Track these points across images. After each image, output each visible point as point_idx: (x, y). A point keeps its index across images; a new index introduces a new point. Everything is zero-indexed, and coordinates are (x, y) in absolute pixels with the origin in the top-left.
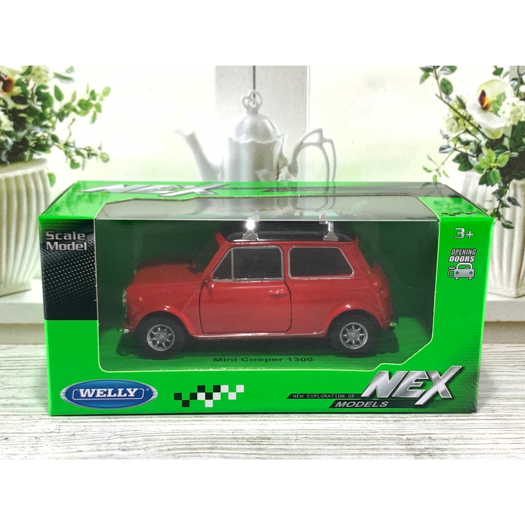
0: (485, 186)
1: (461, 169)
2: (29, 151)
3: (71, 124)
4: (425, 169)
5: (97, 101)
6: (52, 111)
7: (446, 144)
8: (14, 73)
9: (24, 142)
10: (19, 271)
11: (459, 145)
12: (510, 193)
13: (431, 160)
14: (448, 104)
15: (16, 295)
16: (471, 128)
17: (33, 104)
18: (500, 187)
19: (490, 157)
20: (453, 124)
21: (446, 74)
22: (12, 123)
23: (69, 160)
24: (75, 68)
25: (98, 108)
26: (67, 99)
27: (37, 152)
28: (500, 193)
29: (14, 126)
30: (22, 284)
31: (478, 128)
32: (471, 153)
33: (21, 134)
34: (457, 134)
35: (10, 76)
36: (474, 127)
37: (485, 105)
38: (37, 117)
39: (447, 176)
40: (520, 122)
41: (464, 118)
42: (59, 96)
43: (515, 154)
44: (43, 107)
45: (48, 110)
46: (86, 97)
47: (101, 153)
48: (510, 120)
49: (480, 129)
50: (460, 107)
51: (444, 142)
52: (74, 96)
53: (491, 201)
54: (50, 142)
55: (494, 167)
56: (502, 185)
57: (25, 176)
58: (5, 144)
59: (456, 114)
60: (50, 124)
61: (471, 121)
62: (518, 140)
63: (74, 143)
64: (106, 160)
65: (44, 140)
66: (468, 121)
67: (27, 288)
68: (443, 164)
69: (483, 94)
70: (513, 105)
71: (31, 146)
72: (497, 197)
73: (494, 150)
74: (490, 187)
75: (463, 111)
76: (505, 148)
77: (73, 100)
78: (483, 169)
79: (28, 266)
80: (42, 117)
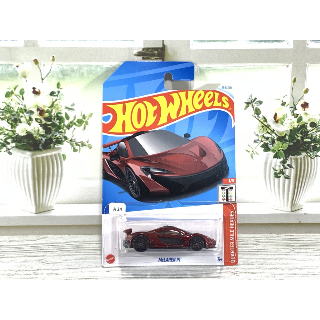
0: (276, 158)
1: (264, 151)
2: (53, 144)
3: (73, 131)
4: (247, 151)
5: (86, 119)
6: (64, 125)
7: (258, 139)
8: (45, 107)
9: (51, 139)
10: (49, 200)
11: (263, 139)
12: (289, 162)
13: (250, 146)
14: (258, 120)
15: (48, 212)
16: (269, 131)
17: (54, 122)
18: (283, 159)
19: (279, 145)
20: (261, 129)
21: (258, 105)
22: (44, 131)
23: (73, 148)
24: (75, 103)
25: (87, 123)
26: (71, 119)
27: (57, 144)
28: (284, 162)
29: (45, 132)
30: (50, 207)
31: (273, 131)
32: (270, 143)
33: (49, 136)
34: (263, 134)
35: (43, 108)
36: (271, 130)
37: (277, 120)
38: (57, 128)
39: (257, 154)
40: (294, 128)
41: (266, 126)
42: (68, 118)
43: (291, 144)
44: (60, 123)
45: (62, 124)
46: (81, 118)
47: (88, 144)
48: (289, 127)
49: (274, 131)
50: (264, 121)
51: (256, 138)
52: (75, 117)
53: (279, 166)
54: (63, 139)
55: (281, 150)
56: (285, 158)
57: (51, 156)
58: (41, 140)
59: (262, 125)
60: (63, 131)
61: (270, 128)
62: (293, 136)
63: (74, 140)
64: (91, 148)
65: (60, 138)
66: (268, 128)
67: (53, 209)
68: (256, 148)
69: (276, 115)
70: (291, 120)
71: (54, 142)
72: (282, 164)
73: (281, 141)
74: (279, 159)
75: (266, 123)
76: (286, 141)
77: (74, 119)
78: (276, 151)
79: (53, 198)
80: (59, 128)
